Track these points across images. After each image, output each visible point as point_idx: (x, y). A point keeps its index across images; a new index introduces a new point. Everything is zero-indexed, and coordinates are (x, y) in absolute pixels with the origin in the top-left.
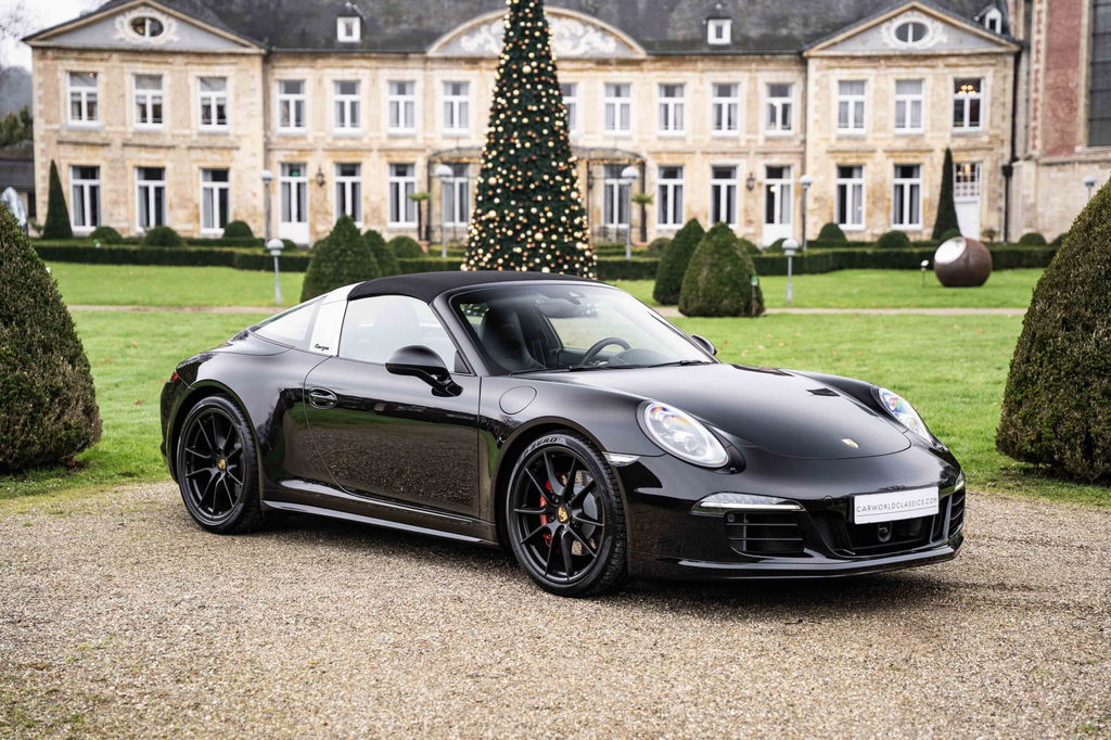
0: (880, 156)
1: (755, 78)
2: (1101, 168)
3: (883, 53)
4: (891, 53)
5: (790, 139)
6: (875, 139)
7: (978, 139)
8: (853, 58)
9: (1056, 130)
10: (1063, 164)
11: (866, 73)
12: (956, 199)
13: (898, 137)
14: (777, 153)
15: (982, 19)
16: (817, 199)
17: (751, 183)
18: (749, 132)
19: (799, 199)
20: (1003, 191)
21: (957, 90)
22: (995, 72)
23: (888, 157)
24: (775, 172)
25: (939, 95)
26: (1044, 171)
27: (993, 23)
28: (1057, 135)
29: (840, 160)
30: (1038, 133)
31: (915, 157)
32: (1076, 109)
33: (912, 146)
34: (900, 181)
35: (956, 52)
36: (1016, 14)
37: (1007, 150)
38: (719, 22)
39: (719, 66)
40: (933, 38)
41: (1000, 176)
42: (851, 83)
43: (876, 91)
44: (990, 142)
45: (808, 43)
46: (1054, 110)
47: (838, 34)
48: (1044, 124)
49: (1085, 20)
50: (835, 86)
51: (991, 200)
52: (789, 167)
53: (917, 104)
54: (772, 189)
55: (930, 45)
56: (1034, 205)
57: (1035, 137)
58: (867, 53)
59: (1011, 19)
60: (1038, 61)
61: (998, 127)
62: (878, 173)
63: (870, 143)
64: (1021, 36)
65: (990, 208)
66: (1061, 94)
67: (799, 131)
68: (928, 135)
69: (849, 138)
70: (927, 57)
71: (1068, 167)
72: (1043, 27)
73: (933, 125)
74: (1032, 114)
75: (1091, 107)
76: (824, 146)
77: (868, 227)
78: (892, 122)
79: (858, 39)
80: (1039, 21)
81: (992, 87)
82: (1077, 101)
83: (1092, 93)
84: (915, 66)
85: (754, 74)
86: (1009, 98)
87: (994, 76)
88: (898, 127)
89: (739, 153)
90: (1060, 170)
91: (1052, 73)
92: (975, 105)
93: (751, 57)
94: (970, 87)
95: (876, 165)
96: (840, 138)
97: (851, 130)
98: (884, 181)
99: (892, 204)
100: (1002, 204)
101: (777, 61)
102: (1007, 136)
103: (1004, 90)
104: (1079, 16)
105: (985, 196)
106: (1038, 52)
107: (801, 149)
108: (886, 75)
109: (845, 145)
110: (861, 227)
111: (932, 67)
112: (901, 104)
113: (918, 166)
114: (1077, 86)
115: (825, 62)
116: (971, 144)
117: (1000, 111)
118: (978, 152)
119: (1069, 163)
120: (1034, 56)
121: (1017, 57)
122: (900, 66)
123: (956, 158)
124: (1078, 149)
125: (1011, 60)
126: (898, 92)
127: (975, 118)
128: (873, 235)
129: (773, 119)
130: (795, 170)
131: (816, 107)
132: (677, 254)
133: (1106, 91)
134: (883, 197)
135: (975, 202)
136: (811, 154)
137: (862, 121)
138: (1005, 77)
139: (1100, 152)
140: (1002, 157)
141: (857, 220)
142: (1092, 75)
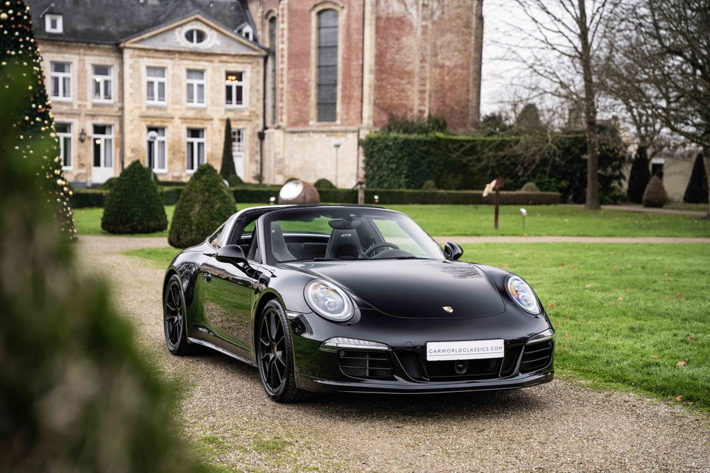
0: (177, 121)
1: (84, 60)
2: (328, 136)
3: (178, 49)
4: (183, 50)
5: (110, 106)
6: (173, 109)
7: (243, 113)
8: (157, 51)
9: (296, 110)
10: (302, 132)
11: (166, 62)
12: (234, 154)
13: (189, 109)
14: (101, 116)
15: (240, 32)
16: (133, 150)
17: (83, 137)
18: (80, 99)
19: (119, 150)
20: (258, 149)
21: (227, 79)
22: (252, 68)
23: (182, 123)
24: (100, 129)
25: (216, 81)
26: (289, 137)
27: (247, 35)
28: (297, 113)
29: (149, 123)
30: (284, 111)
31: (201, 123)
32: (309, 96)
33: (199, 116)
34: (191, 139)
35: (226, 52)
36: (263, 29)
37: (260, 122)
38: (54, 17)
39: (55, 49)
40: (210, 42)
41: (257, 139)
42: (155, 68)
43: (173, 75)
44: (250, 116)
45: (122, 37)
46: (294, 96)
47: (145, 33)
48: (288, 105)
49: (314, 37)
50: (144, 70)
51: (252, 155)
52: (110, 127)
53: (201, 86)
54: (98, 142)
55: (209, 46)
56: (282, 160)
57: (282, 114)
58: (166, 48)
59: (259, 33)
60: (282, 62)
61: (255, 106)
62: (176, 133)
63: (170, 112)
64: (267, 45)
65: (251, 161)
66: (299, 86)
67: (117, 100)
68: (210, 109)
69: (156, 107)
70: (207, 54)
71: (305, 134)
72: (285, 39)
73: (212, 102)
74: (278, 98)
75: (319, 95)
76: (137, 113)
77: (169, 171)
78: (184, 99)
79: (160, 38)
80: (283, 36)
81: (251, 78)
82: (309, 90)
83: (319, 86)
84: (199, 60)
85: (83, 57)
86: (261, 87)
87: (252, 71)
88: (189, 102)
89: (73, 114)
90: (300, 137)
91: (293, 71)
92: (239, 89)
93: (80, 44)
94: (234, 78)
95: (174, 128)
96: (149, 107)
97: (156, 102)
98: (180, 140)
99: (186, 155)
100: (258, 158)
101: (100, 49)
102: (260, 112)
103: (258, 81)
104: (309, 34)
105: (248, 152)
106: (282, 56)
107: (119, 114)
108: (179, 65)
109: (152, 112)
110: (164, 171)
111: (211, 62)
112: (190, 86)
113: (203, 130)
114: (309, 81)
115: (136, 52)
116: (238, 116)
117: (255, 95)
118: (243, 122)
119: (305, 132)
120: (279, 59)
121: (266, 59)
122: (189, 59)
123: (234, 126)
124: (312, 123)
125: (261, 61)
126: (188, 78)
127: (239, 99)
128: (173, 177)
129: (97, 91)
130: (116, 128)
131: (131, 84)
132: (125, 190)
133: (328, 85)
134: (179, 151)
135: (241, 156)
136: (127, 117)
137: (164, 96)
138: (258, 72)
139: (325, 126)
140: (258, 125)
141: (162, 166)
142: (319, 74)
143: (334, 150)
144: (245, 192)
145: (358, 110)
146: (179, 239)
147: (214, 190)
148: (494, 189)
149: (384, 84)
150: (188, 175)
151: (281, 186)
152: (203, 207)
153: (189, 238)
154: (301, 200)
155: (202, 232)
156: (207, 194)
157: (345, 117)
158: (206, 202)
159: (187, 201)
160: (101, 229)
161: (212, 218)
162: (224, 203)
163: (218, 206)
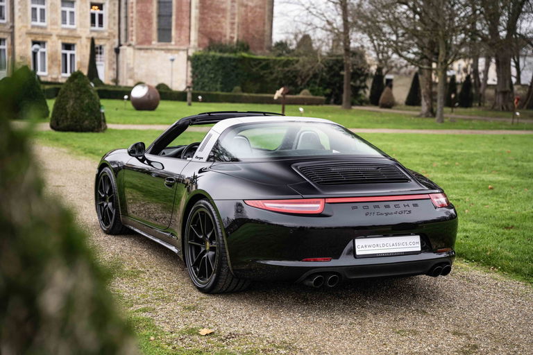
0: (54, 38)
2: (166, 52)
5: (4, 25)
6: (52, 29)
7: (103, 34)
9: (143, 33)
10: (147, 49)
12: (98, 63)
13: (63, 29)
16: (21, 57)
19: (11, 57)
20: (115, 60)
21: (91, 8)
22: (110, 1)
23: (59, 39)
25: (83, 10)
26: (138, 53)
28: (143, 35)
29: (33, 38)
30: (134, 33)
31: (72, 40)
32: (152, 23)
33: (70, 34)
34: (65, 51)
37: (116, 40)
41: (114, 53)
43: (51, 4)
44: (109, 36)
46: (141, 24)
48: (137, 29)
51: (110, 65)
53: (72, 13)
56: (133, 69)
57: (132, 35)
61: (112, 29)
62: (54, 46)
63: (49, 30)
65: (110, 69)
66: (145, 16)
67: (9, 20)
68: (79, 29)
69: (38, 27)
71: (149, 51)
73: (81, 24)
74: (130, 23)
75: (159, 22)
76: (24, 30)
77: (49, 74)
78: (60, 21)
81: (109, 8)
82: (152, 19)
83: (159, 16)
86: (117, 15)
87: (110, 4)
88: (63, 23)
90: (146, 52)
91: (140, 5)
92: (101, 16)
94: (96, 7)
95: (53, 42)
96: (33, 27)
97: (38, 23)
98: (57, 51)
99: (61, 63)
100: (115, 66)
102: (117, 33)
103: (114, 11)
105: (107, 62)
107: (11, 30)
109: (35, 30)
110: (45, 73)
112: (64, 13)
113: (74, 45)
114: (152, 12)
116: (100, 36)
117: (113, 21)
118: (103, 40)
119: (149, 49)
123: (97, 43)
124: (154, 43)
126: (63, 6)
127: (101, 24)
128: (52, 78)
130: (8, 41)
131: (19, 10)
133: (166, 16)
134: (56, 59)
135: (102, 65)
136: (17, 34)
137: (44, 19)
138: (114, 4)
139: (164, 45)
140: (114, 43)
141: (43, 70)
142: (159, 8)
143: (170, 62)
144: (106, 91)
145: (187, 35)
146: (58, 124)
147: (84, 90)
148: (282, 94)
149: (206, 16)
150: (63, 77)
151: (132, 88)
152: (75, 102)
153: (65, 124)
154: (147, 98)
155: (75, 120)
156: (78, 93)
157: (178, 39)
158: (78, 98)
159: (64, 97)
161: (83, 110)
162: (91, 99)
163: (87, 101)
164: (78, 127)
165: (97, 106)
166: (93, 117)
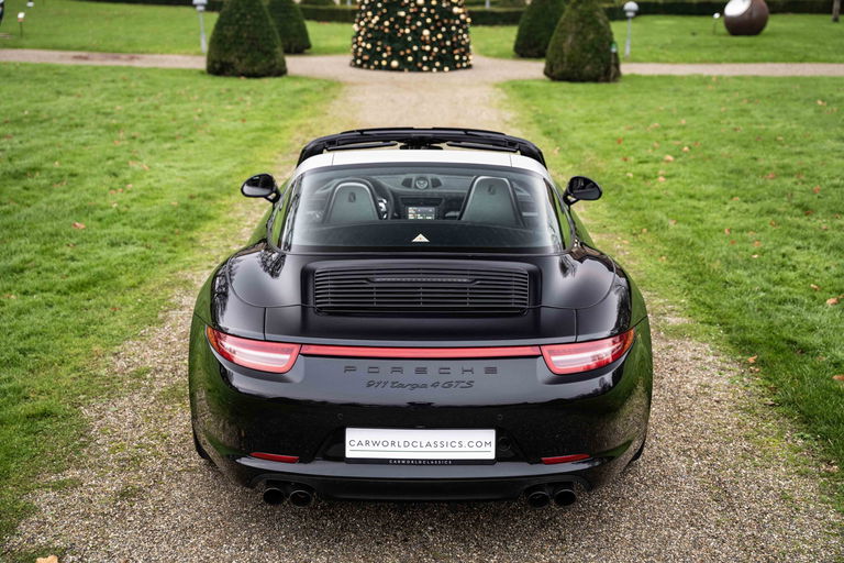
147: (589, 20)
152: (575, 39)
154: (747, 17)
155: (573, 64)
156: (581, 24)
158: (580, 33)
160: (513, 53)
161: (584, 50)
162: (598, 33)
163: (591, 36)
164: (576, 75)
165: (607, 43)
166: (598, 60)
